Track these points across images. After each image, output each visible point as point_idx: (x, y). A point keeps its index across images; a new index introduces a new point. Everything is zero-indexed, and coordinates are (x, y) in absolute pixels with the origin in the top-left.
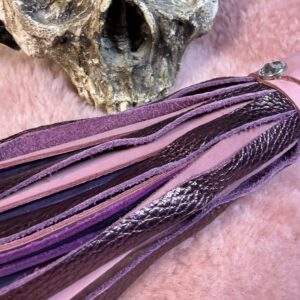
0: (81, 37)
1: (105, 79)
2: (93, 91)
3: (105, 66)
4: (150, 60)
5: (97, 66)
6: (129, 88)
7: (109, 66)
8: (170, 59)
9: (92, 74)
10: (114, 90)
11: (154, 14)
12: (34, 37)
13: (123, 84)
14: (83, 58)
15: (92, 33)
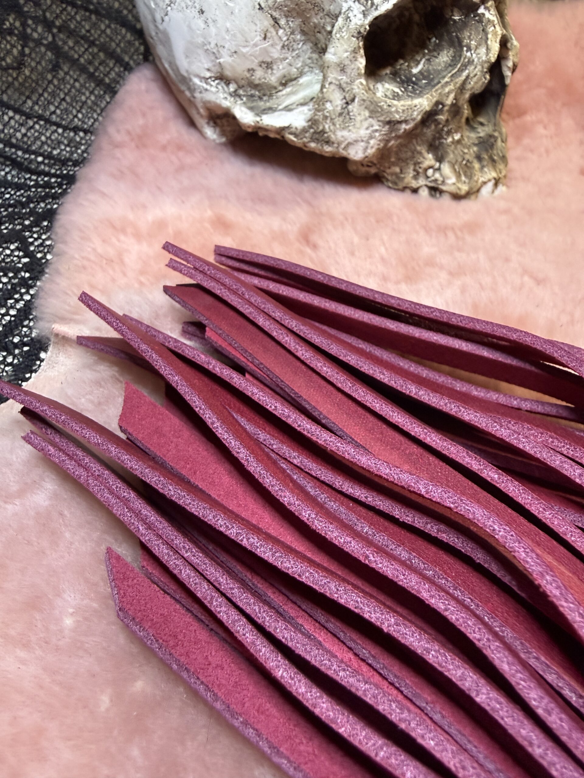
0: (453, 105)
1: (467, 157)
2: (452, 180)
4: (497, 122)
5: (459, 142)
6: (494, 161)
7: (469, 139)
9: (451, 156)
10: (479, 169)
12: (389, 123)
13: (486, 157)
14: (441, 137)
15: (467, 96)
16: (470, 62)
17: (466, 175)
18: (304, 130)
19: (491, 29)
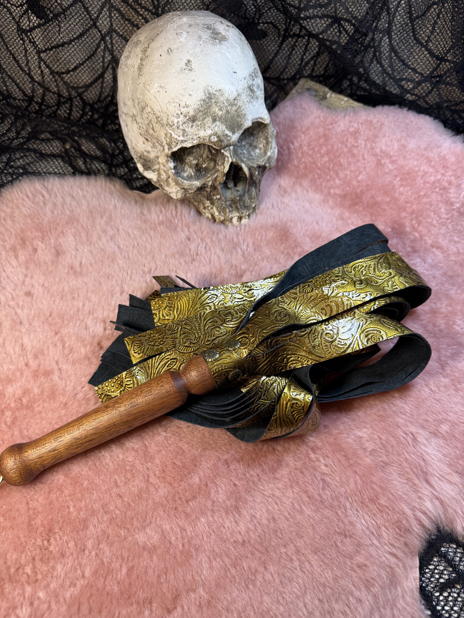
0: (211, 185)
1: (224, 206)
2: (217, 214)
3: (223, 198)
4: (246, 191)
5: (219, 199)
6: (238, 209)
7: (225, 198)
8: (256, 187)
9: (216, 204)
10: (230, 211)
11: (248, 167)
12: (183, 188)
13: (234, 207)
14: (211, 196)
15: (218, 183)
16: (218, 170)
17: (223, 212)
18: (156, 182)
19: (227, 159)
